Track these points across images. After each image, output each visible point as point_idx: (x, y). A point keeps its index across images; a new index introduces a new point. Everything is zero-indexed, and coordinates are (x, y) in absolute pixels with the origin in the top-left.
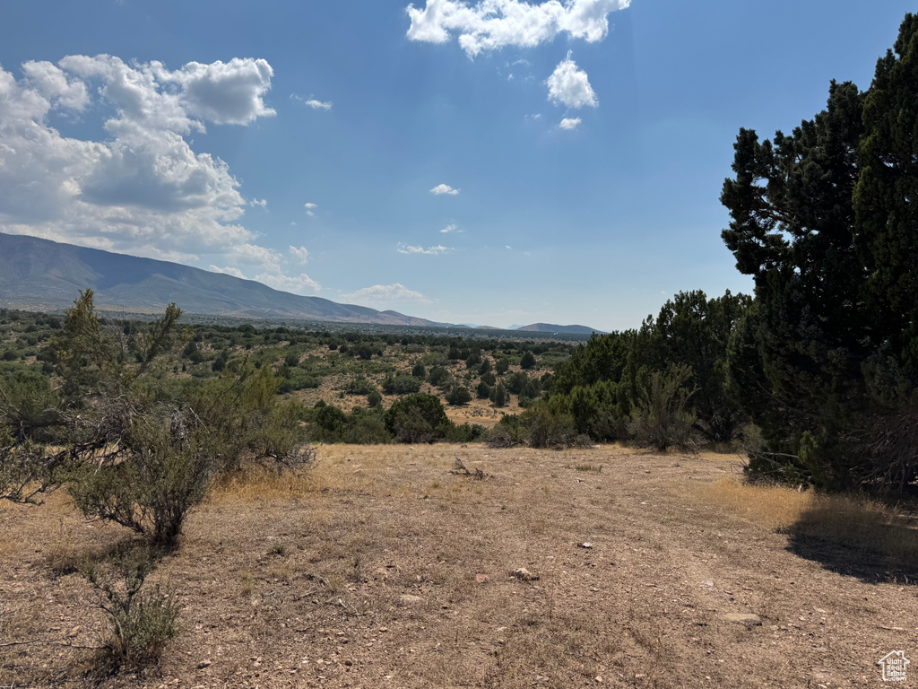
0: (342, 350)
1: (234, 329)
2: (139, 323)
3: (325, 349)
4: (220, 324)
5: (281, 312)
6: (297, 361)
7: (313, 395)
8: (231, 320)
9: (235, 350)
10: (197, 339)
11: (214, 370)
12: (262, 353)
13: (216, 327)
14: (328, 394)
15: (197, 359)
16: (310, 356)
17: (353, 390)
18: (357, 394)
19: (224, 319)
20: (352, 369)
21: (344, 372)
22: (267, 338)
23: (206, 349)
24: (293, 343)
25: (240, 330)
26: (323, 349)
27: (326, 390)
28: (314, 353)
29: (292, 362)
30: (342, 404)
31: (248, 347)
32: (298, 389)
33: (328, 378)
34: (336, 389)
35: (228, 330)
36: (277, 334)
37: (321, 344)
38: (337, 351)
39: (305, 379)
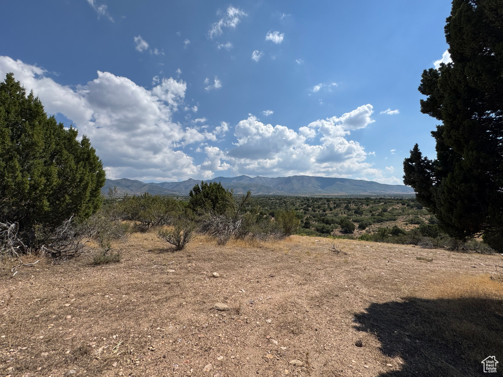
0: (408, 206)
1: (363, 199)
2: (332, 198)
3: (400, 205)
4: (358, 197)
5: (384, 192)
6: (387, 210)
7: (393, 224)
8: (364, 196)
9: (363, 206)
10: (350, 203)
11: (355, 213)
12: (372, 207)
13: (357, 199)
14: (400, 224)
15: (349, 210)
16: (393, 208)
17: (412, 222)
18: (415, 224)
19: (362, 195)
20: (412, 213)
21: (409, 214)
22: (375, 202)
23: (352, 206)
24: (385, 203)
25: (365, 199)
26: (399, 205)
27: (399, 222)
28: (394, 207)
29: (385, 210)
30: (406, 228)
31: (368, 205)
32: (387, 221)
33: (401, 217)
34: (404, 221)
35: (361, 199)
36: (378, 200)
37: (398, 203)
38: (405, 206)
39: (390, 217)
